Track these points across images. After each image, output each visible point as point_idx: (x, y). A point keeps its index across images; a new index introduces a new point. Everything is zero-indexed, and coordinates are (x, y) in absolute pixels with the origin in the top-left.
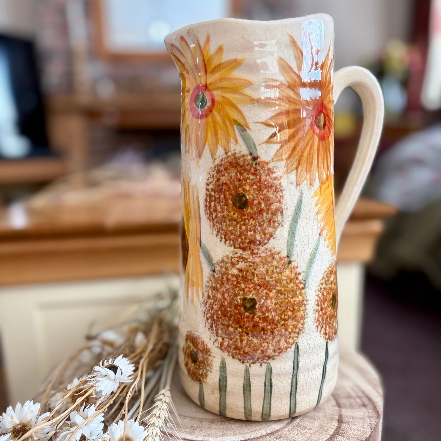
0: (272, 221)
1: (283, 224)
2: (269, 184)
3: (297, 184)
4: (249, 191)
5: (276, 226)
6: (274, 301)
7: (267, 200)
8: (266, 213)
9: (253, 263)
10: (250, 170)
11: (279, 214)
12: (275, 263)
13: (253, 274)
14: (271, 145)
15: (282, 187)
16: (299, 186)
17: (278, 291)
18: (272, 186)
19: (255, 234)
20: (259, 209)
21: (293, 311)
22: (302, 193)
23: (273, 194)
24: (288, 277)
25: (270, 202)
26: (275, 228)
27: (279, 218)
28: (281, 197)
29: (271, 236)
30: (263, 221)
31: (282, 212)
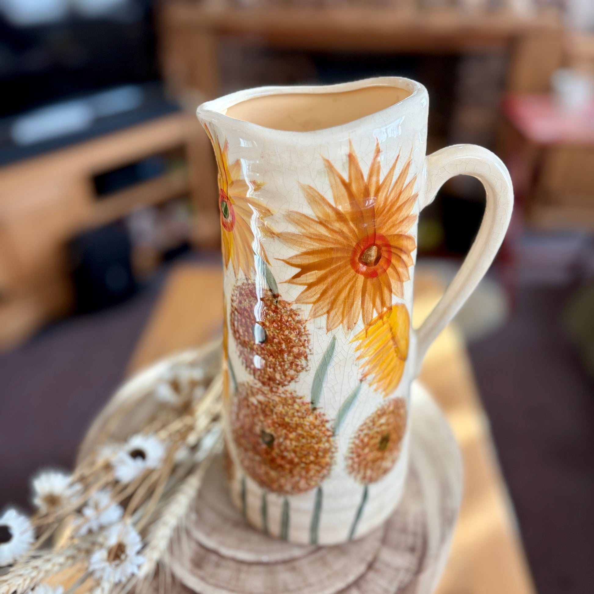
0: (294, 364)
1: (308, 368)
2: (292, 326)
3: (327, 330)
4: (269, 327)
5: (299, 369)
6: (294, 443)
7: (288, 340)
8: (287, 355)
9: (273, 400)
10: (270, 306)
11: (303, 358)
12: (296, 407)
13: (272, 411)
14: (294, 286)
15: (307, 331)
16: (331, 331)
17: (300, 435)
18: (294, 329)
19: (274, 373)
20: (280, 349)
21: (317, 456)
22: (334, 339)
23: (296, 336)
24: (312, 423)
25: (292, 344)
26: (298, 372)
27: (303, 362)
28: (306, 341)
29: (292, 379)
30: (284, 361)
31: (306, 357)
